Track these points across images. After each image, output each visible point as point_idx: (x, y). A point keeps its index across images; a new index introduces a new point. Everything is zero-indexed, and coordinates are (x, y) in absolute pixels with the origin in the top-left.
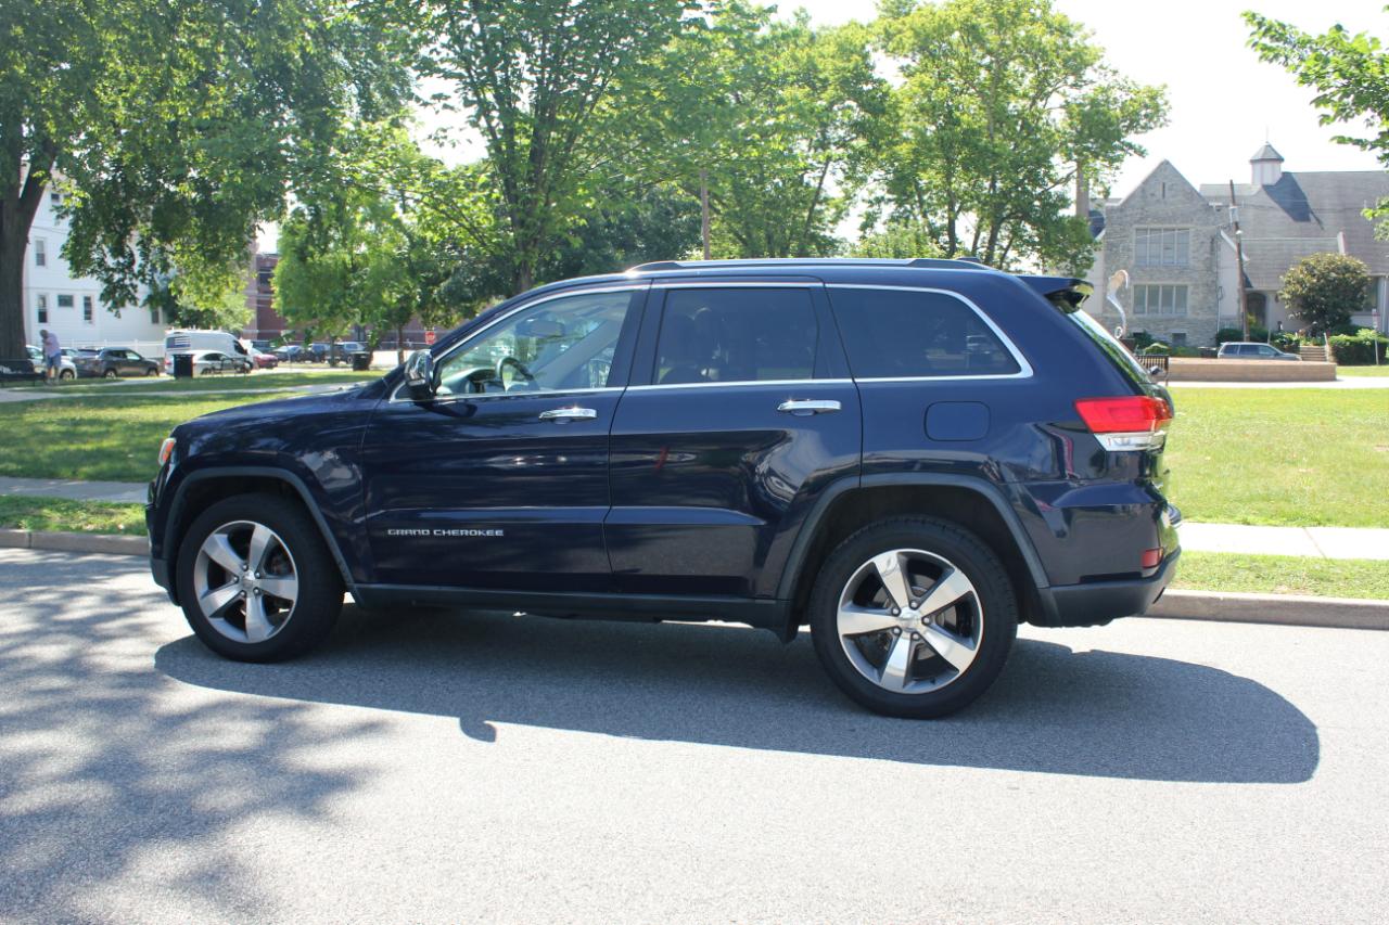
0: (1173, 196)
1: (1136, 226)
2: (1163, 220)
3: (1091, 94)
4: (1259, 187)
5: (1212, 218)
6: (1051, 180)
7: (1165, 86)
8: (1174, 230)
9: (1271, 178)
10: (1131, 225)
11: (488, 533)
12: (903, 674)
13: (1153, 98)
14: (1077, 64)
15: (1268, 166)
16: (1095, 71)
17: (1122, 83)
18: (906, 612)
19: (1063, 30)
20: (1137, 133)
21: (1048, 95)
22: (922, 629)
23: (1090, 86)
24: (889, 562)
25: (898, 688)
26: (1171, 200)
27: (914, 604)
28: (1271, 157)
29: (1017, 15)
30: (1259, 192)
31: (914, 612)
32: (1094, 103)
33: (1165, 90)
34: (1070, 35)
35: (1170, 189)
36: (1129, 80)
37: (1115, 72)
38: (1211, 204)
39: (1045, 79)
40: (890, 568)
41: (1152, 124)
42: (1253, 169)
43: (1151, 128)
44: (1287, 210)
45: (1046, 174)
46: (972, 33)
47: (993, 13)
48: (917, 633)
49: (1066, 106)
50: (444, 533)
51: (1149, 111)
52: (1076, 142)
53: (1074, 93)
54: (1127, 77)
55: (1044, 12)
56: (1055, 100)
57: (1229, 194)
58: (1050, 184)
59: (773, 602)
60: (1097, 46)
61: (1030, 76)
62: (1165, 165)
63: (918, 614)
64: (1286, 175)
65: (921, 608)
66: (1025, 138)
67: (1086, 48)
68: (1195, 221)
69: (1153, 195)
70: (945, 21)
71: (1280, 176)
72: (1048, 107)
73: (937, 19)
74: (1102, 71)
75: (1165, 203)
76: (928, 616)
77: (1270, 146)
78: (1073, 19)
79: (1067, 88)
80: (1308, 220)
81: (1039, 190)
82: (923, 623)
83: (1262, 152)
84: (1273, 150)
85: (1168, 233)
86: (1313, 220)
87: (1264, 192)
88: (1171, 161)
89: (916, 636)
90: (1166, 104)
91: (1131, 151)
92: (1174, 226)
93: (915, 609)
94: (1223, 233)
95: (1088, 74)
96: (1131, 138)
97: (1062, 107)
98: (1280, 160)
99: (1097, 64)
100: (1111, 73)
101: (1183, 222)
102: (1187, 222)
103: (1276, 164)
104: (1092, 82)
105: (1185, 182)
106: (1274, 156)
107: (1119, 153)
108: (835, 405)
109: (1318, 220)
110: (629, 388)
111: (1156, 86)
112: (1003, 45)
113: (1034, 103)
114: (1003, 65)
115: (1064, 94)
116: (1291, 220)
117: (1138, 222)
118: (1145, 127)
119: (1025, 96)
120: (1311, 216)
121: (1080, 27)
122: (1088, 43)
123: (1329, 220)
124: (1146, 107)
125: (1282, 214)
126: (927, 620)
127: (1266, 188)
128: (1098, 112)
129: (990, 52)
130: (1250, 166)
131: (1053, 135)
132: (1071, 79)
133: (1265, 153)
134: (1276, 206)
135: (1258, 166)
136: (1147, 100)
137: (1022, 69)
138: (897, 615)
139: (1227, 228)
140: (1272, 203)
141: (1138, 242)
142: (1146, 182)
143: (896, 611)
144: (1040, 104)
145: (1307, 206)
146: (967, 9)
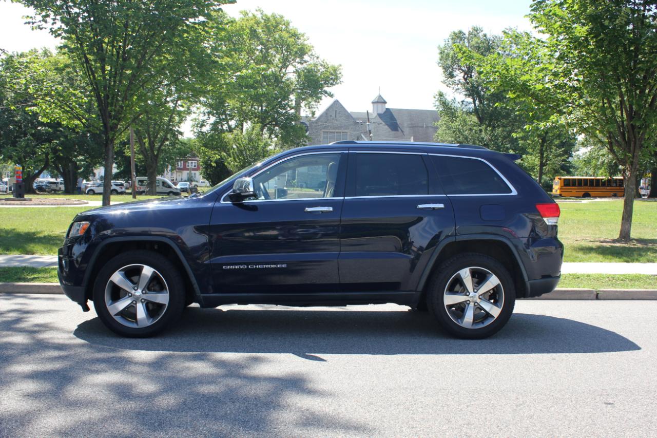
0: (340, 117)
1: (323, 130)
2: (337, 128)
3: (306, 66)
4: (375, 114)
5: (357, 128)
6: (290, 107)
7: (340, 65)
8: (340, 133)
9: (381, 111)
10: (321, 130)
11: (278, 266)
12: (472, 321)
13: (335, 71)
14: (302, 52)
15: (380, 105)
16: (309, 56)
17: (322, 63)
18: (472, 294)
19: (295, 35)
20: (328, 87)
21: (287, 67)
22: (478, 301)
23: (306, 64)
24: (466, 272)
25: (470, 327)
26: (339, 118)
27: (476, 290)
28: (380, 101)
29: (276, 27)
30: (376, 117)
31: (476, 294)
32: (309, 71)
33: (341, 67)
34: (298, 38)
35: (339, 113)
36: (325, 62)
37: (318, 58)
38: (357, 121)
39: (287, 59)
40: (467, 275)
41: (334, 83)
42: (373, 106)
43: (334, 85)
44: (388, 126)
45: (287, 104)
46: (253, 34)
47: (266, 25)
48: (477, 302)
49: (296, 72)
50: (254, 266)
51: (333, 77)
52: (302, 90)
53: (299, 66)
54: (324, 60)
55: (286, 27)
56: (291, 69)
57: (367, 117)
58: (289, 109)
59: (414, 293)
60: (309, 45)
61: (278, 56)
62: (337, 102)
63: (477, 295)
64: (388, 110)
65: (478, 291)
66: (276, 86)
67: (305, 45)
68: (350, 129)
69: (331, 116)
70: (242, 27)
71: (384, 110)
72: (287, 72)
73: (238, 26)
74: (313, 57)
75: (336, 120)
76: (481, 295)
77: (380, 96)
78: (300, 31)
79: (296, 64)
80: (398, 130)
81: (284, 111)
82: (479, 298)
83: (377, 99)
84: (382, 98)
85: (339, 134)
86: (400, 131)
87: (378, 117)
88: (339, 101)
89: (476, 304)
90: (340, 73)
91: (326, 95)
92: (340, 131)
93: (476, 292)
94: (362, 135)
95: (306, 58)
96: (326, 88)
97: (294, 72)
98: (385, 102)
99: (310, 53)
100: (315, 58)
101: (345, 129)
102: (346, 129)
103: (384, 105)
104: (307, 62)
105: (345, 111)
106: (382, 101)
107: (320, 95)
108: (442, 206)
109: (402, 131)
110: (346, 198)
111: (336, 65)
112: (268, 41)
113: (281, 69)
114: (267, 50)
115: (295, 67)
116: (390, 130)
117: (324, 128)
118: (332, 84)
119: (277, 66)
120: (399, 129)
121: (303, 35)
122: (306, 43)
123: (407, 130)
124: (331, 74)
125: (386, 127)
126: (481, 297)
127: (379, 115)
128: (312, 76)
129: (262, 44)
130: (372, 105)
131: (289, 85)
132: (298, 60)
133: (379, 99)
134: (383, 123)
135: (375, 105)
136: (332, 72)
137: (274, 53)
138: (468, 295)
139: (365, 133)
140: (381, 121)
141: (324, 138)
142: (328, 110)
143: (468, 294)
144: (284, 70)
145: (397, 124)
146: (253, 22)
